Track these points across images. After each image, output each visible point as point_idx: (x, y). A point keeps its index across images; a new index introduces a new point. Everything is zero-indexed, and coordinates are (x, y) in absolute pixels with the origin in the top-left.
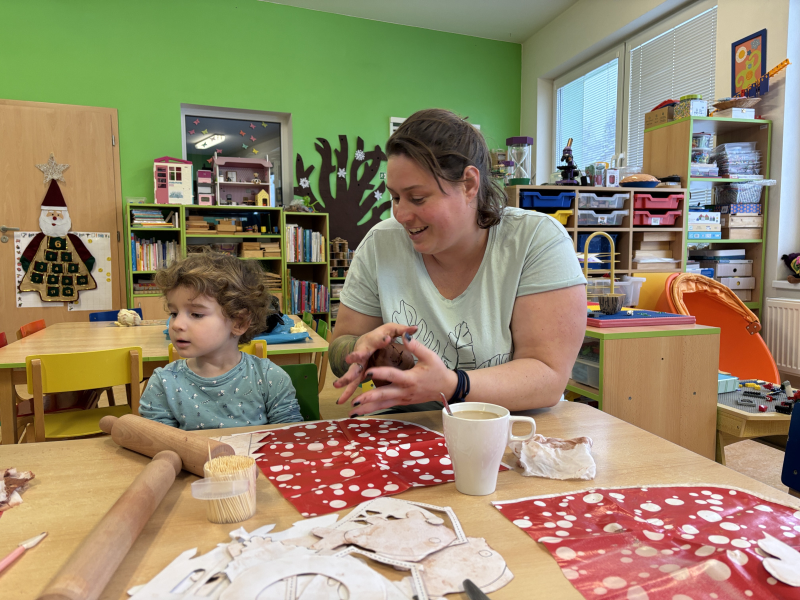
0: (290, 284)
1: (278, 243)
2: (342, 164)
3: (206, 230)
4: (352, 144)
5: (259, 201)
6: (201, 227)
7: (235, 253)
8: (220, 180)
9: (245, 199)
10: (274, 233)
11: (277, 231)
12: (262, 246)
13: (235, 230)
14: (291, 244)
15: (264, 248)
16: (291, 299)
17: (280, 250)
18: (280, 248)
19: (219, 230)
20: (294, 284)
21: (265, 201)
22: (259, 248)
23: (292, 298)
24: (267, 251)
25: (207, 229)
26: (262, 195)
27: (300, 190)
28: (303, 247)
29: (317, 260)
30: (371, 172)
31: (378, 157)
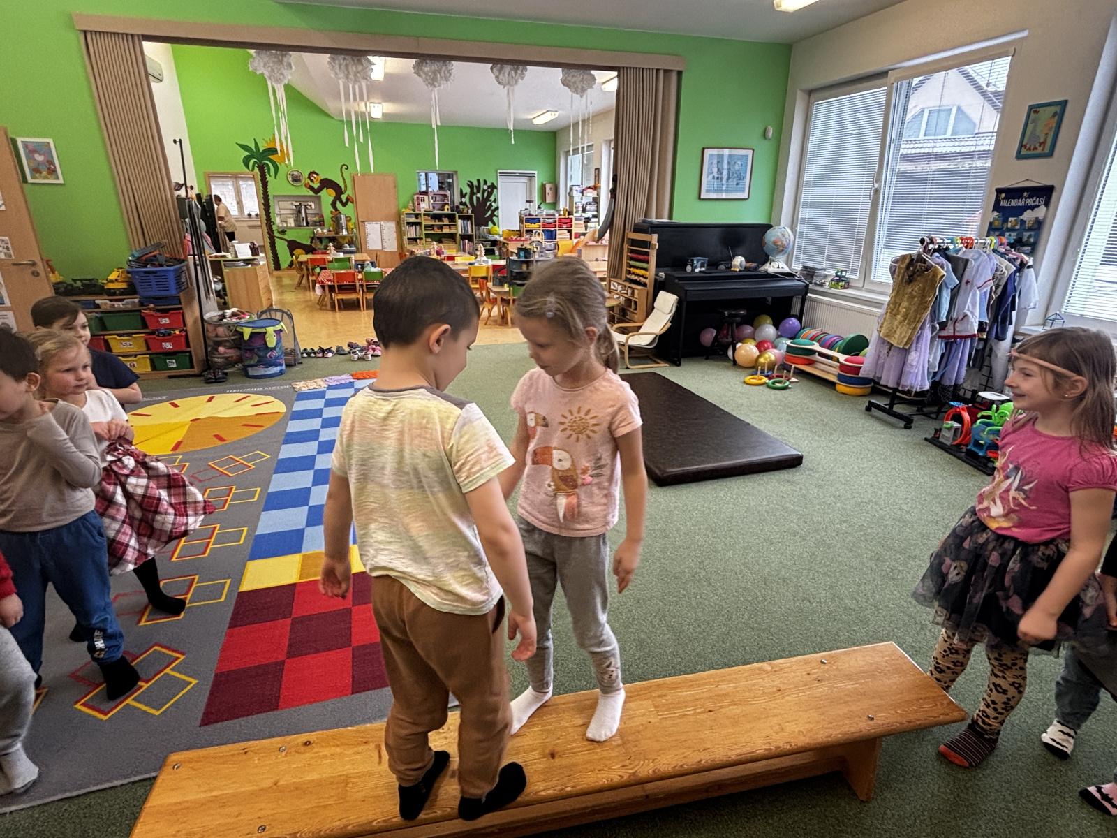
2: (478, 192)
4: (482, 183)
22: (448, 228)
26: (447, 207)
27: (462, 203)
28: (464, 228)
29: (470, 232)
30: (490, 194)
31: (493, 187)
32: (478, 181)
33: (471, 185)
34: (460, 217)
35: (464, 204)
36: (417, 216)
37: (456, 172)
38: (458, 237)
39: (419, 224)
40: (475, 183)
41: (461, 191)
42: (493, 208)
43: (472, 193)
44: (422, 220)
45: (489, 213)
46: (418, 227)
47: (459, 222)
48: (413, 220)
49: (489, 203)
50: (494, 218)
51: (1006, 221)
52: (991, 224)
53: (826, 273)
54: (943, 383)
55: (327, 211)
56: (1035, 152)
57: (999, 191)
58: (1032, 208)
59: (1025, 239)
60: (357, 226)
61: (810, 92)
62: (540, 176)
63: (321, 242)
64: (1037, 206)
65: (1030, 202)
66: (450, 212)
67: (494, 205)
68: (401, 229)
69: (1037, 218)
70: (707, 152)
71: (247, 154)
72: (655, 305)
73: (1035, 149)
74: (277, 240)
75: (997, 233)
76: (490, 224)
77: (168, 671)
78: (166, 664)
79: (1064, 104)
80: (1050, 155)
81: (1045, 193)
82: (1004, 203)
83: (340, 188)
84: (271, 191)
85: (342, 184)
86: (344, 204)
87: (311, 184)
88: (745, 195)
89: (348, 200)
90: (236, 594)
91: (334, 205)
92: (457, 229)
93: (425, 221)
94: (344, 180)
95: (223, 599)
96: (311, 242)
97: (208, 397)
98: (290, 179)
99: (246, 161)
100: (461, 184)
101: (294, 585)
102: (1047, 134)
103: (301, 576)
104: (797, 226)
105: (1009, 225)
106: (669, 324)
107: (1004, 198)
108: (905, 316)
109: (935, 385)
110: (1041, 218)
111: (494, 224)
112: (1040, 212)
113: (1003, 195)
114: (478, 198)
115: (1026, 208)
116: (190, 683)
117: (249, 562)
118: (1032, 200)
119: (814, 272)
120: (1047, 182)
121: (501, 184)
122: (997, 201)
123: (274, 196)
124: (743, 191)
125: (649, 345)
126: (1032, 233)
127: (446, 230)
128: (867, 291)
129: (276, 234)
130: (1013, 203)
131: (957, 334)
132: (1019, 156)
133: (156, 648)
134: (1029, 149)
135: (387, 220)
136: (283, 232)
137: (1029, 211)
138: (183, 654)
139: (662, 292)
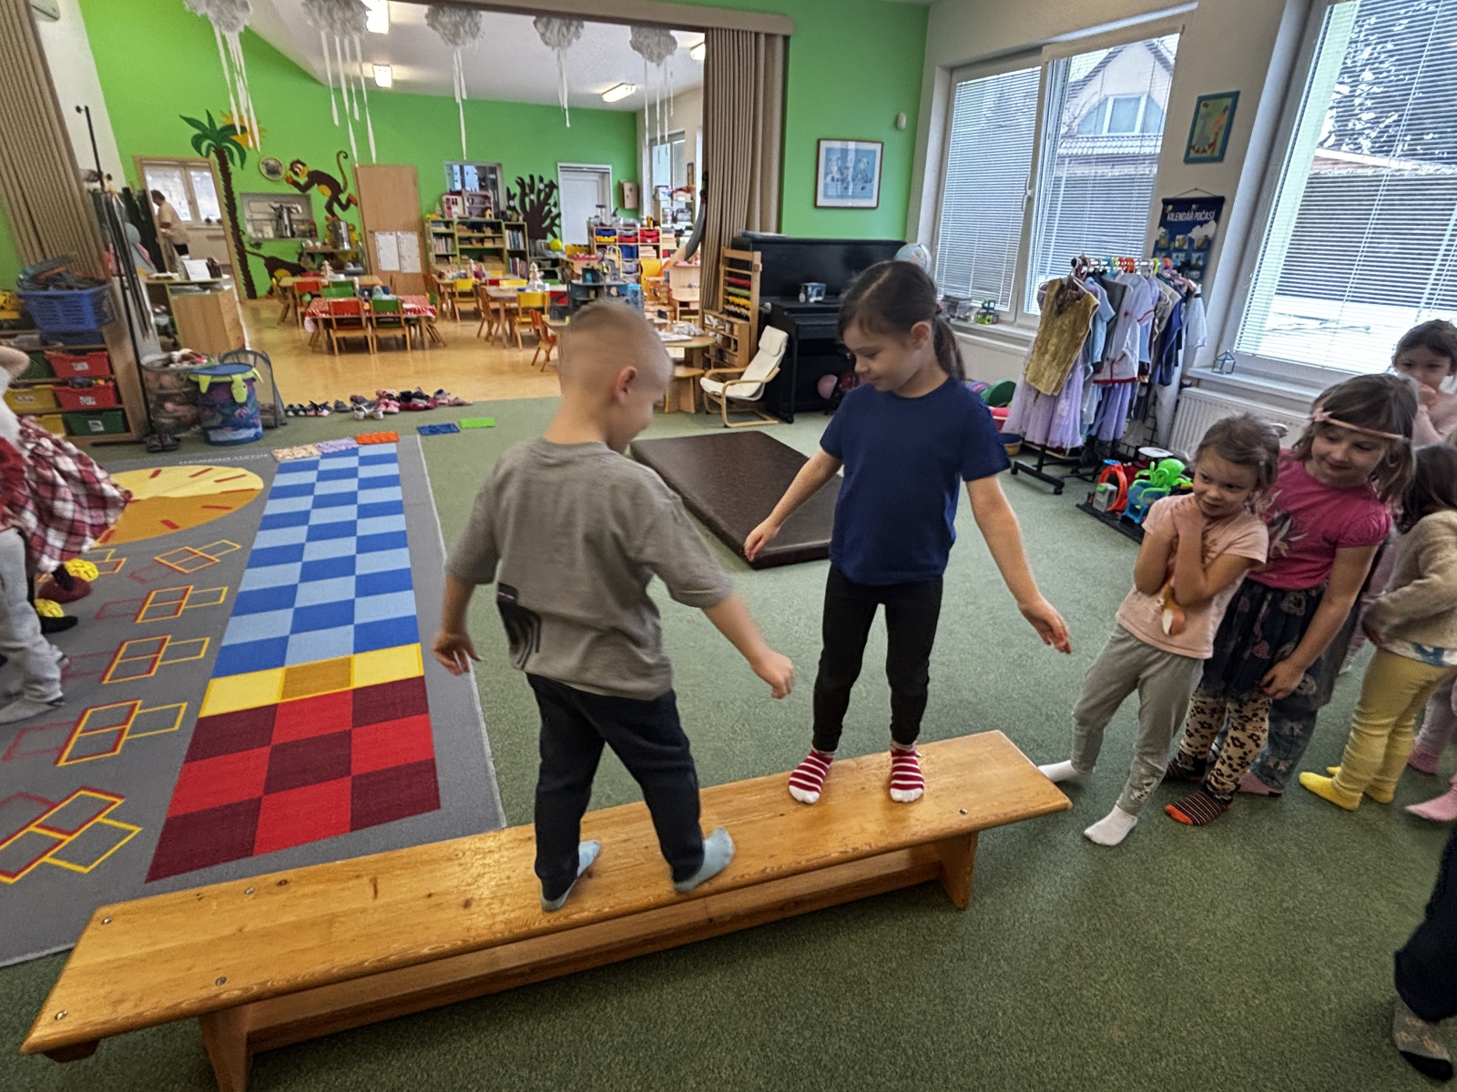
1: (502, 239)
2: (532, 192)
4: (536, 180)
5: (487, 215)
10: (499, 233)
21: (490, 216)
22: (492, 242)
26: (488, 212)
27: (510, 208)
28: (514, 241)
29: (522, 247)
30: (548, 196)
31: (552, 186)
32: (532, 177)
33: (521, 183)
34: (508, 227)
35: (513, 209)
36: (448, 224)
37: (500, 165)
38: (505, 253)
39: (451, 235)
40: (527, 180)
41: (508, 190)
42: (553, 215)
43: (524, 195)
44: (453, 229)
45: (548, 222)
46: (449, 240)
47: (507, 233)
48: (442, 229)
49: (547, 208)
50: (556, 229)
51: (1172, 239)
52: (1157, 242)
53: (973, 304)
54: (1100, 438)
55: (320, 216)
56: (1204, 155)
57: (1166, 202)
58: (1202, 223)
59: (1193, 261)
60: (364, 238)
61: (952, 70)
62: (616, 172)
63: (313, 260)
64: (1206, 222)
65: (1199, 216)
66: (493, 219)
67: (555, 211)
68: (425, 242)
69: (1206, 236)
70: (824, 145)
71: (196, 132)
72: (760, 345)
73: (1204, 151)
74: (249, 257)
75: (1164, 254)
76: (550, 236)
77: (100, 819)
78: (96, 812)
79: (1235, 96)
80: (1220, 158)
81: (1215, 206)
82: (1171, 218)
83: (338, 185)
84: (237, 188)
85: (340, 181)
86: (344, 208)
87: (295, 178)
88: (873, 203)
89: (349, 201)
90: (196, 720)
91: (329, 208)
92: (504, 242)
93: (459, 232)
94: (342, 173)
95: (177, 727)
96: (299, 260)
97: (151, 471)
98: (264, 171)
99: (196, 143)
100: (508, 181)
101: (275, 706)
102: (1217, 134)
103: (284, 695)
104: (937, 244)
105: (1177, 244)
106: (777, 370)
107: (1171, 211)
108: (1054, 356)
109: (1091, 441)
110: (1210, 236)
111: (555, 236)
112: (1210, 229)
113: (1170, 207)
114: (532, 201)
115: (1194, 223)
116: (130, 832)
117: (211, 681)
118: (1201, 214)
119: (957, 303)
120: (1218, 193)
121: (563, 181)
122: (1164, 215)
123: (241, 194)
124: (871, 197)
125: (753, 396)
126: (1202, 254)
127: (488, 245)
128: (1021, 327)
129: (248, 248)
130: (1181, 217)
131: (1115, 378)
132: (1188, 160)
133: (82, 792)
134: (1198, 151)
135: (406, 229)
136: (258, 245)
137: (1198, 227)
138: (120, 797)
139: (768, 328)
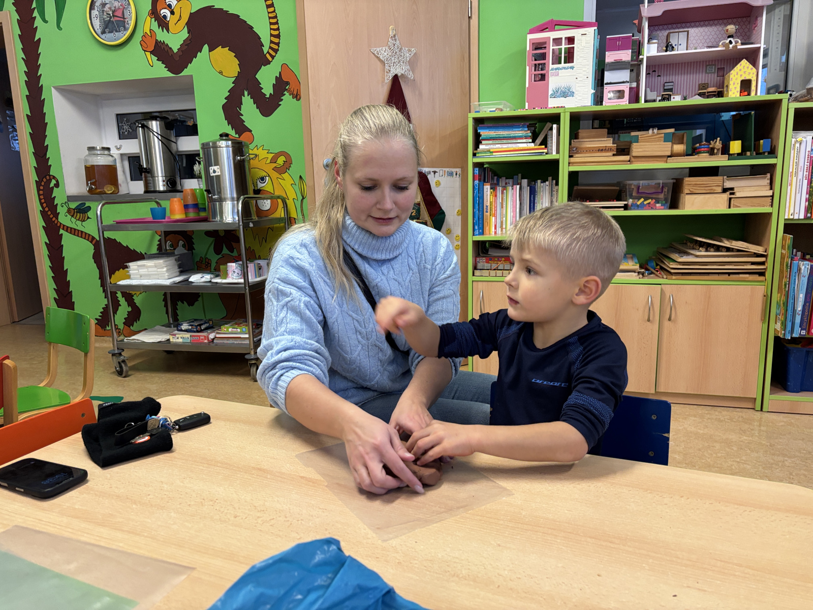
0: (788, 270)
1: (768, 175)
3: (608, 156)
5: (731, 87)
6: (601, 150)
7: (666, 200)
8: (651, 50)
9: (704, 86)
10: (759, 154)
11: (769, 150)
12: (728, 184)
13: (669, 154)
14: (800, 176)
15: (732, 189)
16: (786, 304)
17: (770, 193)
18: (771, 187)
19: (634, 154)
20: (799, 270)
21: (746, 85)
22: (720, 189)
23: (791, 301)
24: (738, 195)
25: (610, 154)
38: (776, 234)
74: (68, 240)
85: (263, 31)
86: (268, 106)
87: (162, 36)
89: (281, 85)
129: (64, 219)
